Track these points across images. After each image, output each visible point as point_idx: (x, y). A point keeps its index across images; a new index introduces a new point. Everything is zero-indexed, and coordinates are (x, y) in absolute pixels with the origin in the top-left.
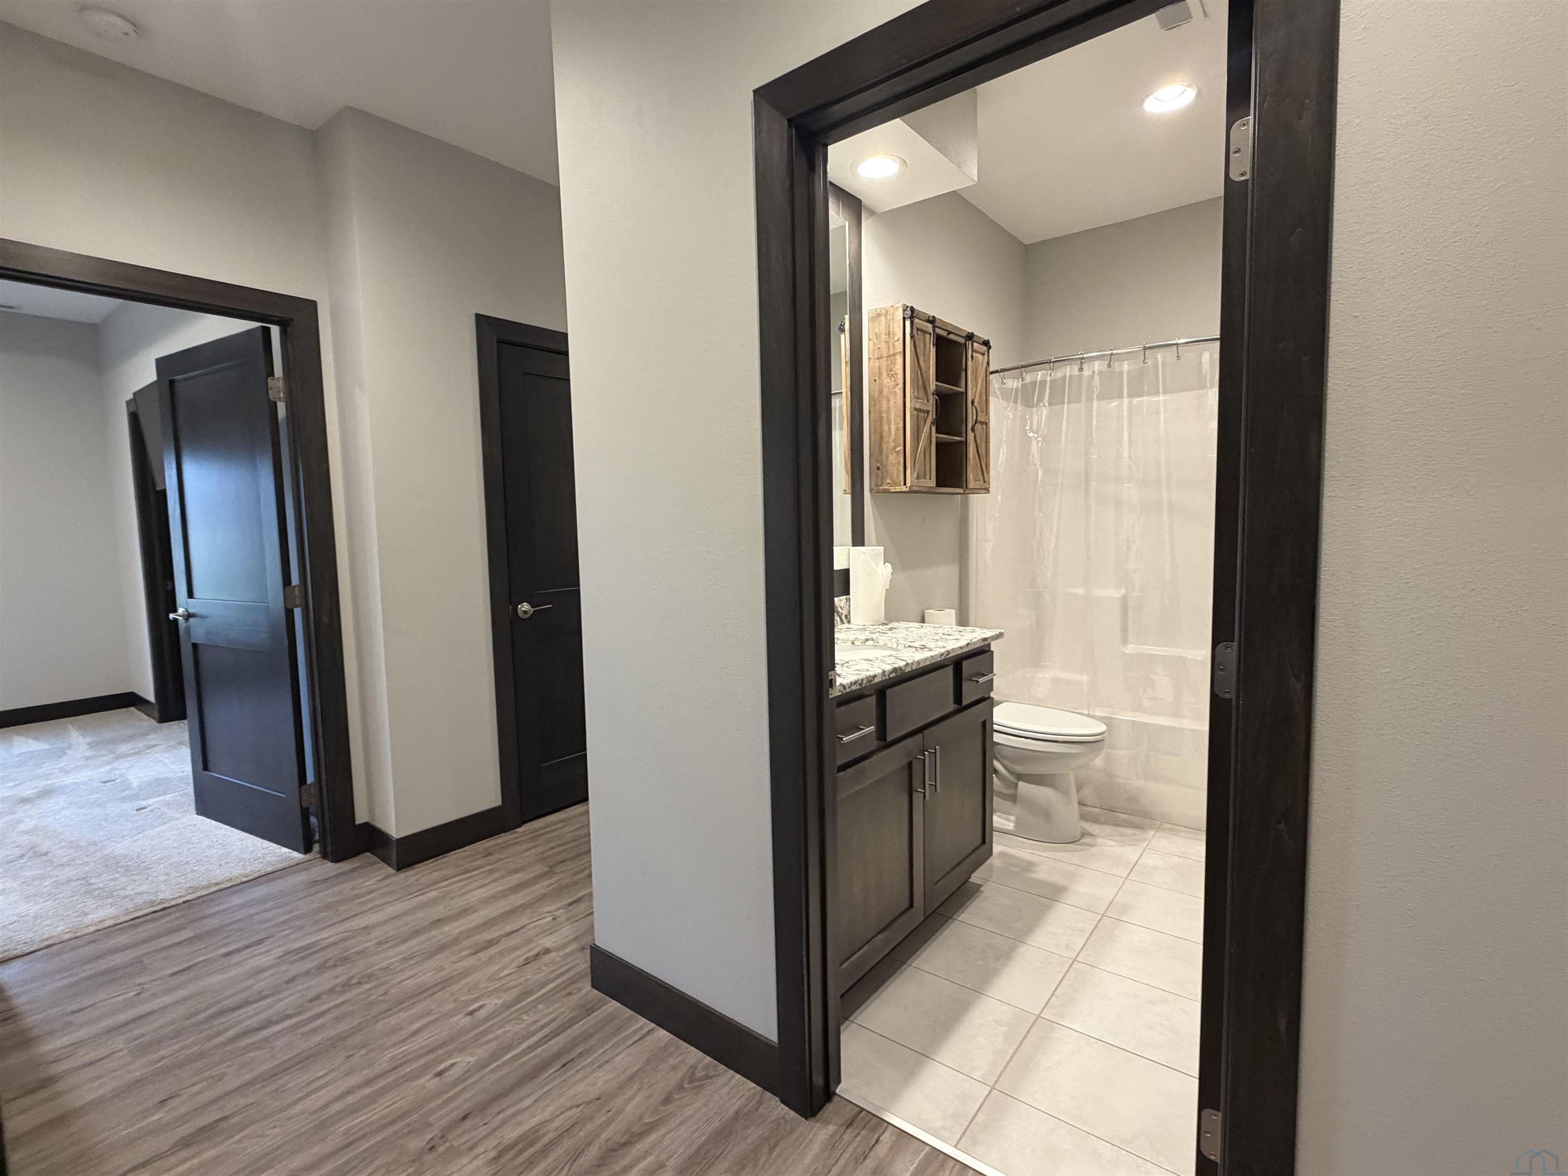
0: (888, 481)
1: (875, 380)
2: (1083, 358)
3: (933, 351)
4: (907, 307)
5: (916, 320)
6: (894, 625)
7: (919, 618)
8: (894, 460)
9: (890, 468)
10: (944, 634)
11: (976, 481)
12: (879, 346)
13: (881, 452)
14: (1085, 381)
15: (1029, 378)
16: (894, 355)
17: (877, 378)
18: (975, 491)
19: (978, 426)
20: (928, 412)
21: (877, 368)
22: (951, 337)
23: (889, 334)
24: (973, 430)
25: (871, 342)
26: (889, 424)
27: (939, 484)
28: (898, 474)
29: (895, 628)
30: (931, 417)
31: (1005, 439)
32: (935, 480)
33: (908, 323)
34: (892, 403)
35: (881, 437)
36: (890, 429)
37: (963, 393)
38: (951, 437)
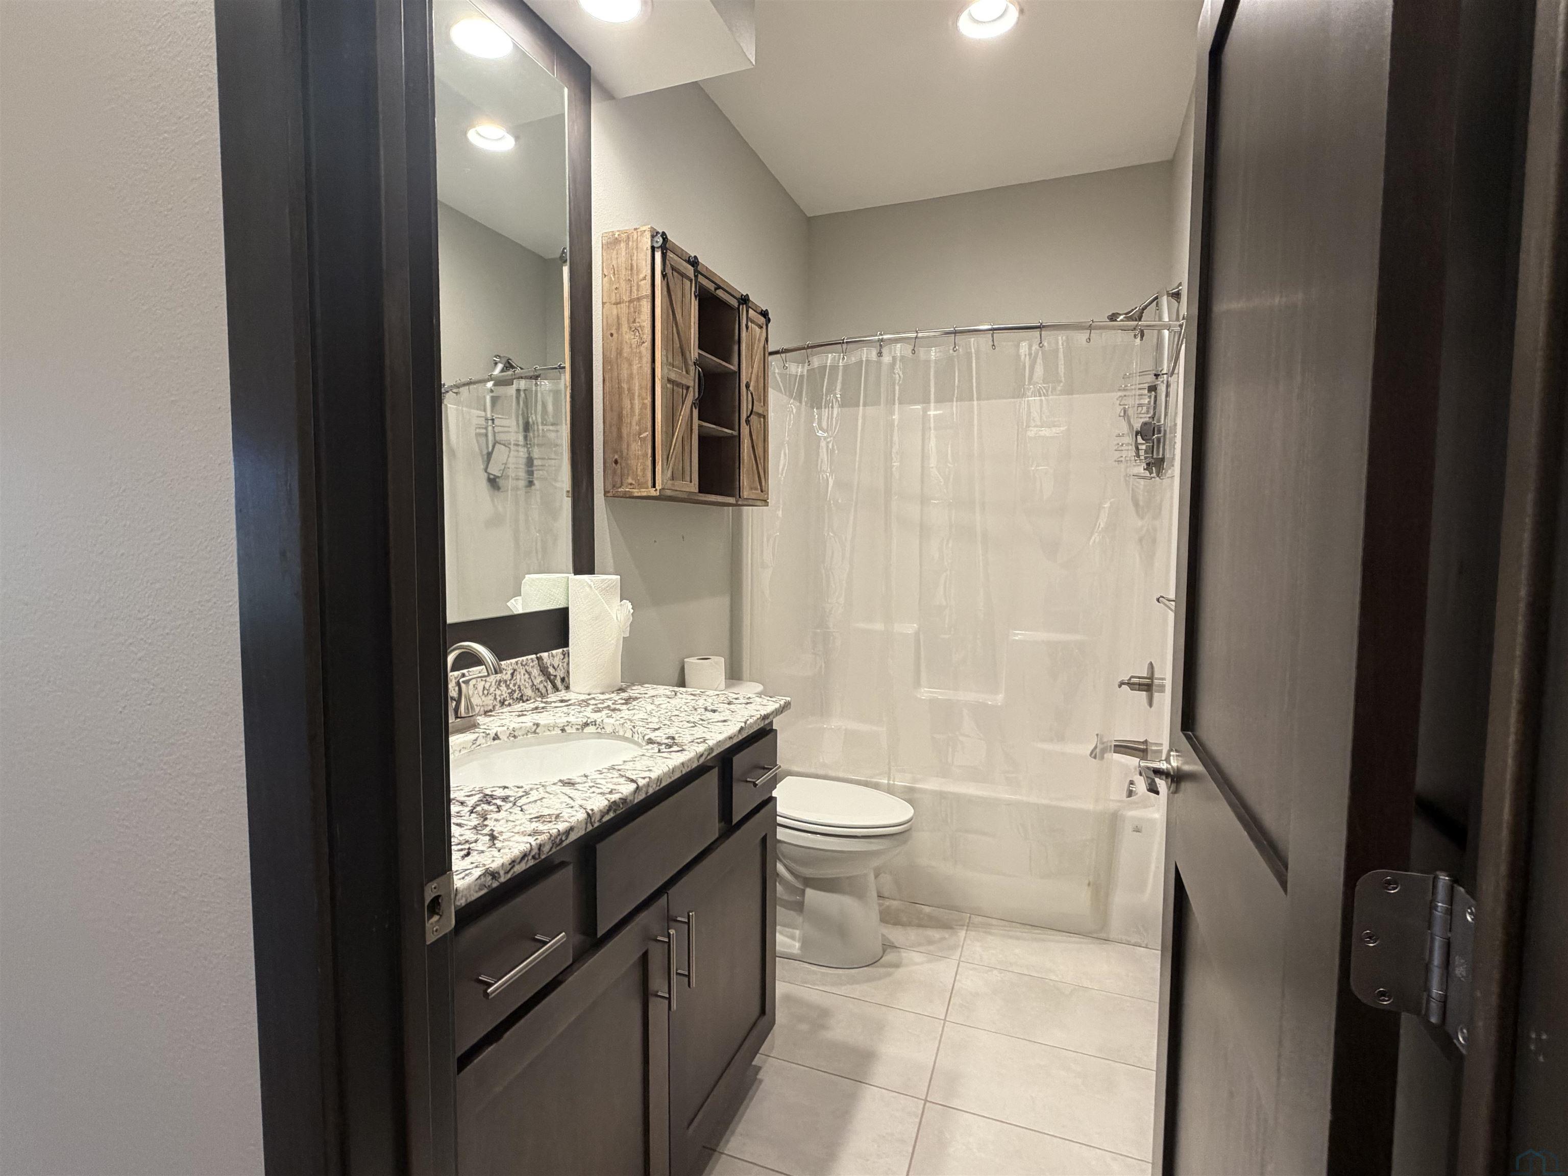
0: (630, 480)
1: (612, 335)
2: (882, 340)
3: (695, 304)
4: (657, 233)
5: (670, 255)
6: (636, 691)
7: (675, 677)
8: (638, 450)
9: (633, 462)
10: (706, 709)
11: (751, 489)
12: (617, 286)
13: (620, 437)
14: (884, 369)
15: (816, 362)
16: (639, 299)
17: (613, 331)
18: (751, 503)
19: (754, 418)
20: (688, 388)
21: (615, 317)
22: (720, 293)
23: (632, 269)
24: (748, 422)
25: (606, 279)
26: (632, 399)
27: (702, 490)
28: (644, 470)
29: (636, 699)
30: (692, 395)
31: (787, 439)
32: (697, 483)
33: (658, 255)
34: (635, 367)
35: (620, 417)
36: (632, 404)
37: (735, 372)
38: (720, 428)
